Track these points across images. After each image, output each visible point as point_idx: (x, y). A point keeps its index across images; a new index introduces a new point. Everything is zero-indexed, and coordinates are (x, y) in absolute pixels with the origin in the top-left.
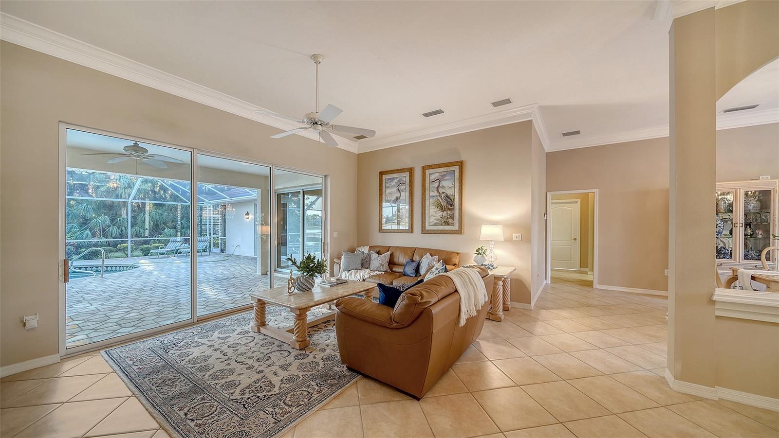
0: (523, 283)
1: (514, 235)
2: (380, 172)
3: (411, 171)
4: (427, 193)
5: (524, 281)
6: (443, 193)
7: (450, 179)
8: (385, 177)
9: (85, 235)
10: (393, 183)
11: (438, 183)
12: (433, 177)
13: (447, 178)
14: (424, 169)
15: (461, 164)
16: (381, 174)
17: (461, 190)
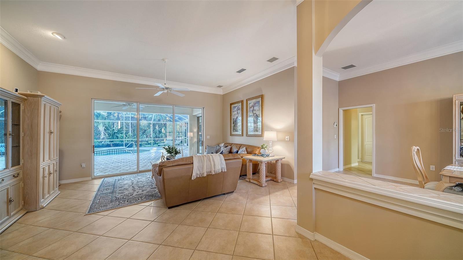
0: (290, 166)
1: (286, 137)
2: (230, 104)
3: (242, 102)
4: (248, 114)
5: (291, 165)
6: (255, 113)
7: (258, 105)
8: (232, 106)
9: (144, 137)
10: (235, 109)
11: (253, 108)
12: (251, 105)
13: (256, 105)
14: (247, 101)
15: (262, 97)
16: (231, 104)
17: (262, 112)
